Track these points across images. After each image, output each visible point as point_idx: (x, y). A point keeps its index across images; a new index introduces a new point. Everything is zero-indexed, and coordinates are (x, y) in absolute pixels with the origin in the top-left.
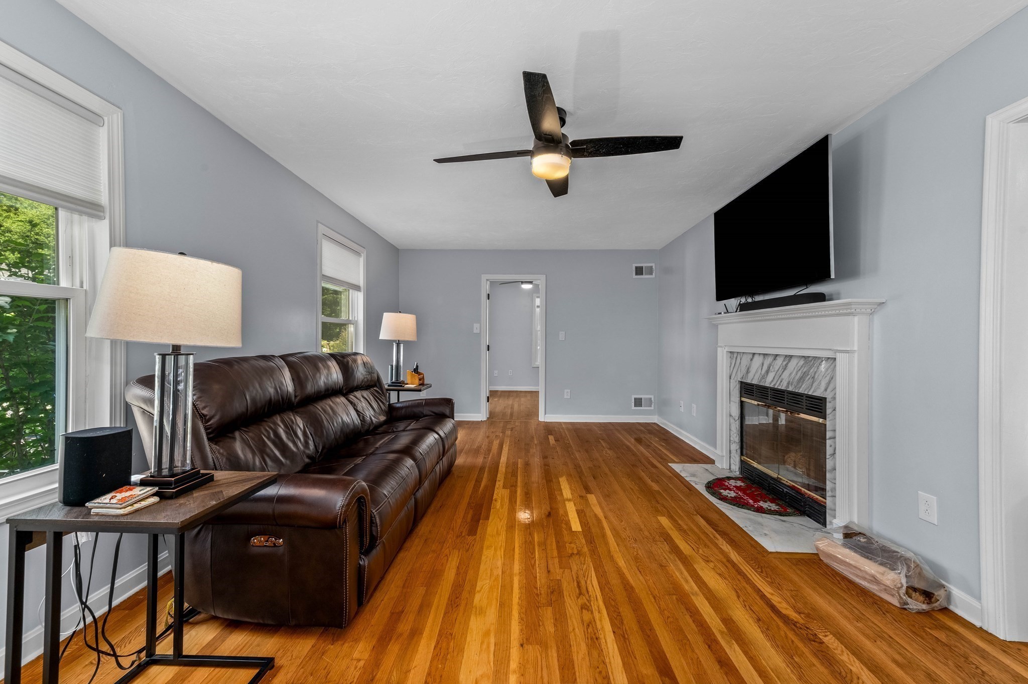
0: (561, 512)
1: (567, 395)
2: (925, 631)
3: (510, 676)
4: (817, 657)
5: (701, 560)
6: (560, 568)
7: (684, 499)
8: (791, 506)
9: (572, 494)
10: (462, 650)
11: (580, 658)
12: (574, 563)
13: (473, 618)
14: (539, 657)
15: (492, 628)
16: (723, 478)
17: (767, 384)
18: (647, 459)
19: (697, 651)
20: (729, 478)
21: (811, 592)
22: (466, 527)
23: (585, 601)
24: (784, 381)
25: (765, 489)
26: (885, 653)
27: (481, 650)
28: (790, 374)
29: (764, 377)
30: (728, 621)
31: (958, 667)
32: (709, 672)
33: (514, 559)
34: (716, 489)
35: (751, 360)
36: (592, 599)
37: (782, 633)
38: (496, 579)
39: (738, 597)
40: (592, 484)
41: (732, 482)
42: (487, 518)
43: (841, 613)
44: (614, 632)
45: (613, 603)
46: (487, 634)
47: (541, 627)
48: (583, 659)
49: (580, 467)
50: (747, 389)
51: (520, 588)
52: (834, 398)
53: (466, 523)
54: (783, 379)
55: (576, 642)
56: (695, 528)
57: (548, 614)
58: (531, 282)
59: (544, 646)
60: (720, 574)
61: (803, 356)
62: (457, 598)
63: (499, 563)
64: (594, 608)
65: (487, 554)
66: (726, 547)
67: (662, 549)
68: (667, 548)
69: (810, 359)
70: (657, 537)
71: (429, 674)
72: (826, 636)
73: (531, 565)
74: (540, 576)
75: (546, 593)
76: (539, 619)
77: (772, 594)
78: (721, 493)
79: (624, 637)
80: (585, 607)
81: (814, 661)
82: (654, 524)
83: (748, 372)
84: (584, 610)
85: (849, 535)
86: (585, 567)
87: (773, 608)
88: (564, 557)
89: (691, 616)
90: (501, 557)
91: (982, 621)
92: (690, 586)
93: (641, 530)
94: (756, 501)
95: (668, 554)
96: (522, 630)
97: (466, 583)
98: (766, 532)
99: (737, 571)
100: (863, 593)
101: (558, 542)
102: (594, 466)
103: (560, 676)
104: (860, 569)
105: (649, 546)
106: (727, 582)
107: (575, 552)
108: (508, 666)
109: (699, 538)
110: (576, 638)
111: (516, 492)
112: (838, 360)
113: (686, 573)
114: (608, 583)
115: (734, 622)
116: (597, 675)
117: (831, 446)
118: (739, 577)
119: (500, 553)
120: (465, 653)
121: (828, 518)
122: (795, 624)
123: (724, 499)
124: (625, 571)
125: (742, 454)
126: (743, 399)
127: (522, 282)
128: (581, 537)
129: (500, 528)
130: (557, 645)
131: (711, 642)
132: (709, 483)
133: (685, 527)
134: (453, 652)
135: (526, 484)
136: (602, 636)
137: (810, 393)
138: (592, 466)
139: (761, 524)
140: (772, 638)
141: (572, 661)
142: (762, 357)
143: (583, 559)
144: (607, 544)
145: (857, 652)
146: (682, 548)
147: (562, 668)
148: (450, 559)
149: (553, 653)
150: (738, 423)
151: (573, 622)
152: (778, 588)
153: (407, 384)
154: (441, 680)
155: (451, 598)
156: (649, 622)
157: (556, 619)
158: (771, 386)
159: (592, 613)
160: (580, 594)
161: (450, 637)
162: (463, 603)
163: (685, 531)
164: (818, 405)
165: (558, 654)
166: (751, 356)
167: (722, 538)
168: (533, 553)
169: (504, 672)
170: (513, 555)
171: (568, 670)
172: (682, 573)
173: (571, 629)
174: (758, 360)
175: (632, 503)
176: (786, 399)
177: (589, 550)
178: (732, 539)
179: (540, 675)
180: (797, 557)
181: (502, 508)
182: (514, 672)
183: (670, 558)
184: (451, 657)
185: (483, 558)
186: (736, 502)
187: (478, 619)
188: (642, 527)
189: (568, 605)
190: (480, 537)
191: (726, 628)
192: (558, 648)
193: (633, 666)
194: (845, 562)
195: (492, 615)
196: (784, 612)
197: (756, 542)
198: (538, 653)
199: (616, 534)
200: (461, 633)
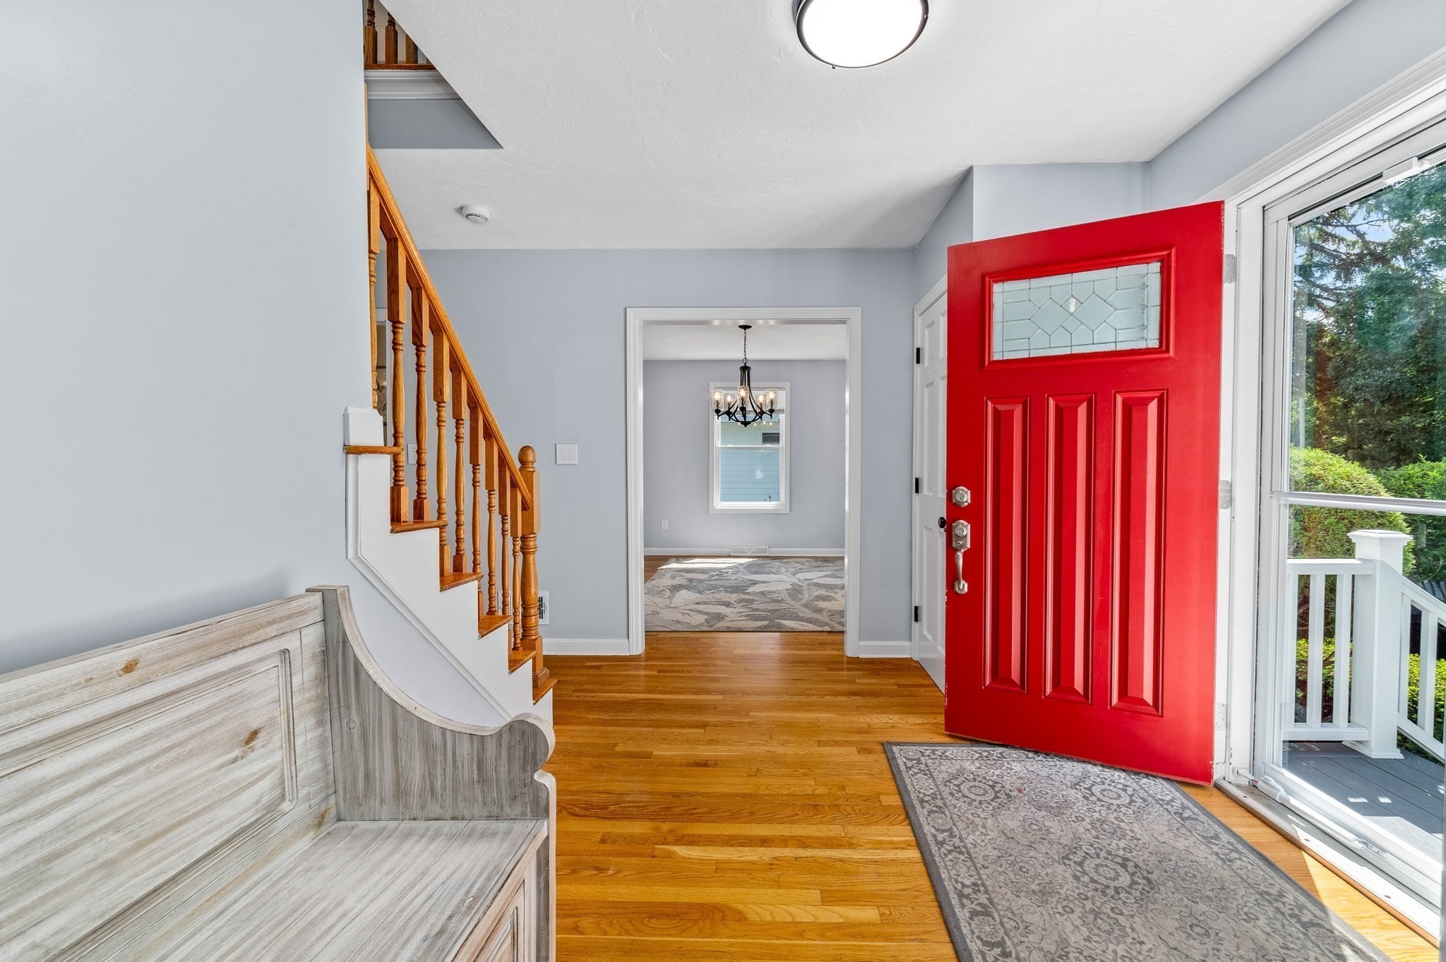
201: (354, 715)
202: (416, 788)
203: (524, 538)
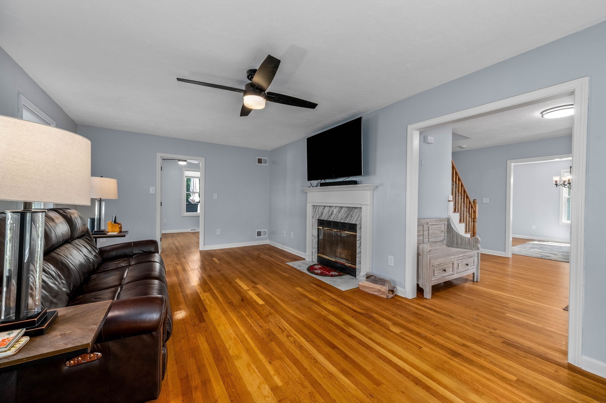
0: (248, 297)
1: (218, 233)
2: (395, 303)
3: (273, 377)
4: (374, 322)
5: (323, 301)
6: (266, 323)
7: (302, 278)
8: (342, 272)
9: (248, 287)
10: (240, 378)
11: (300, 357)
12: (270, 319)
13: (235, 362)
14: (282, 364)
15: (250, 362)
16: (312, 265)
17: (331, 220)
18: (274, 262)
19: (340, 335)
20: (315, 265)
21: (363, 301)
22: (195, 319)
23: (287, 333)
24: (339, 218)
25: (330, 267)
26: (389, 313)
27: (251, 374)
28: (342, 215)
29: (330, 217)
30: (344, 321)
31: (405, 311)
32: (348, 341)
33: (238, 327)
34: (312, 270)
35: (324, 209)
36: (289, 331)
37: (362, 318)
38: (235, 339)
39: (342, 311)
40: (255, 280)
41: (316, 266)
42: (206, 311)
43: (373, 305)
44: (307, 341)
45: (299, 330)
46: (248, 365)
47: (274, 352)
48: (301, 356)
49: (243, 272)
50: (321, 223)
51: (251, 339)
52: (360, 224)
53: (193, 317)
54: (338, 217)
55: (294, 351)
56: (313, 289)
57: (273, 345)
58: (186, 161)
59: (280, 358)
60: (332, 305)
61: (347, 207)
62: (218, 356)
63: (231, 331)
64: (293, 334)
65: (220, 329)
66: (329, 294)
67: (305, 301)
68: (307, 300)
69: (350, 208)
70: (300, 297)
71: (230, 396)
72: (373, 315)
73: (250, 327)
74: (258, 330)
75: (266, 336)
76: (271, 349)
77: (352, 306)
78: (315, 272)
79: (312, 341)
80: (288, 336)
81: (374, 324)
82: (296, 292)
83: (322, 214)
84: (289, 337)
85: (368, 277)
86: (277, 319)
87: (354, 311)
88: (265, 318)
89: (331, 324)
90: (230, 328)
91: (405, 295)
92: (324, 313)
93: (292, 296)
94: (329, 272)
95: (309, 302)
96: (265, 357)
97: (218, 347)
98: (339, 284)
99: (337, 301)
100: (376, 297)
101: (256, 312)
102: (250, 270)
103: (296, 367)
104: (374, 289)
105: (299, 301)
106: (336, 307)
107: (268, 314)
108: (270, 374)
109: (317, 293)
110: (293, 350)
111: (214, 293)
112: (362, 208)
113: (320, 308)
114: (292, 322)
115: (346, 321)
116: (310, 360)
117: (358, 244)
118: (339, 303)
119: (228, 326)
120: (243, 379)
121: (357, 273)
122: (363, 314)
123: (317, 274)
124: (296, 315)
125: (318, 253)
126: (319, 227)
127: (179, 160)
128: (266, 306)
129: (218, 314)
130: (286, 356)
131: (343, 330)
132: (308, 268)
133: (309, 290)
134: (236, 381)
135: (217, 287)
136: (303, 345)
137: (350, 223)
138: (249, 271)
139: (335, 281)
140: (360, 321)
141: (297, 359)
142: (329, 207)
143: (274, 316)
144: (280, 306)
145: (383, 316)
146: (312, 298)
147: (295, 364)
148: (198, 339)
149: (287, 360)
150: (317, 239)
151: (287, 344)
152: (353, 303)
153: (108, 232)
154: (239, 395)
155: (214, 357)
156: (317, 332)
157: (279, 346)
158: (333, 220)
159: (293, 337)
160: (283, 331)
161: (229, 375)
162: (224, 357)
163: (310, 291)
164: (353, 227)
165: (289, 359)
166: (324, 207)
167: (325, 290)
168: (247, 321)
169: (269, 377)
170: (237, 325)
171: (298, 363)
172: (318, 309)
173: (288, 347)
174: (327, 209)
175: (280, 284)
176: (339, 226)
177: (274, 311)
178: (328, 290)
179: (287, 371)
180: (353, 290)
181: (212, 303)
182: (274, 375)
183: (311, 304)
184: (237, 384)
185: (219, 332)
186: (322, 274)
187: (239, 361)
188: (292, 294)
189: (280, 338)
190: (209, 322)
191: (345, 323)
192: (288, 357)
193: (321, 350)
194: (370, 287)
195: (245, 357)
196: (359, 311)
197: (337, 289)
198: (280, 363)
199: (283, 301)
200: (234, 371)
201: (451, 233)
202: (459, 244)
203: (474, 219)
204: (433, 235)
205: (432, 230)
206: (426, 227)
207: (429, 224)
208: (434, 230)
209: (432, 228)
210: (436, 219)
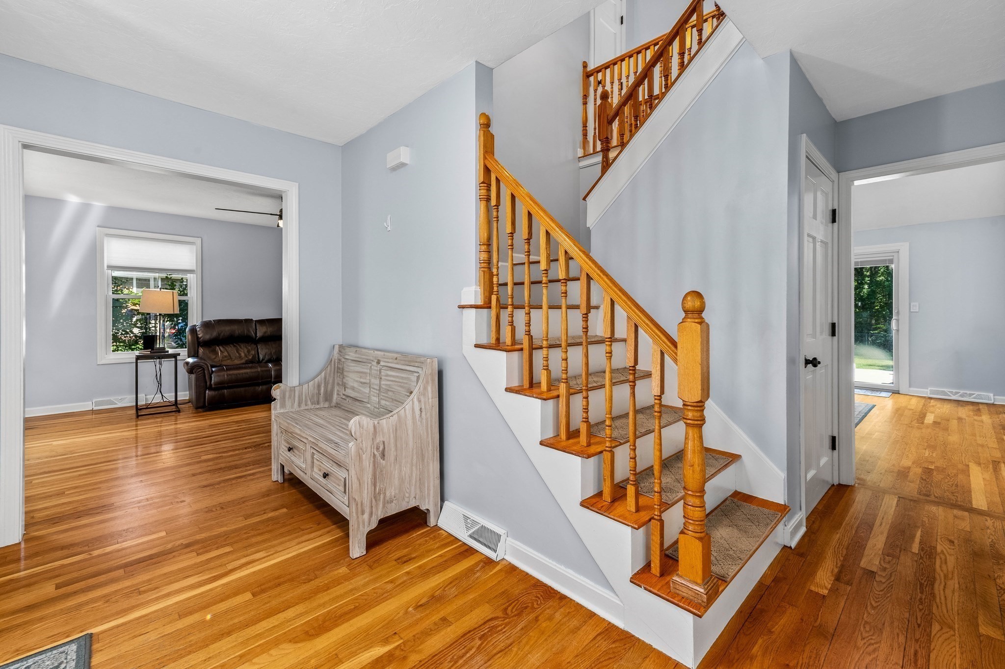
204: (390, 393)
205: (388, 380)
206: (376, 368)
207: (382, 363)
208: (392, 381)
209: (387, 375)
210: (396, 355)
